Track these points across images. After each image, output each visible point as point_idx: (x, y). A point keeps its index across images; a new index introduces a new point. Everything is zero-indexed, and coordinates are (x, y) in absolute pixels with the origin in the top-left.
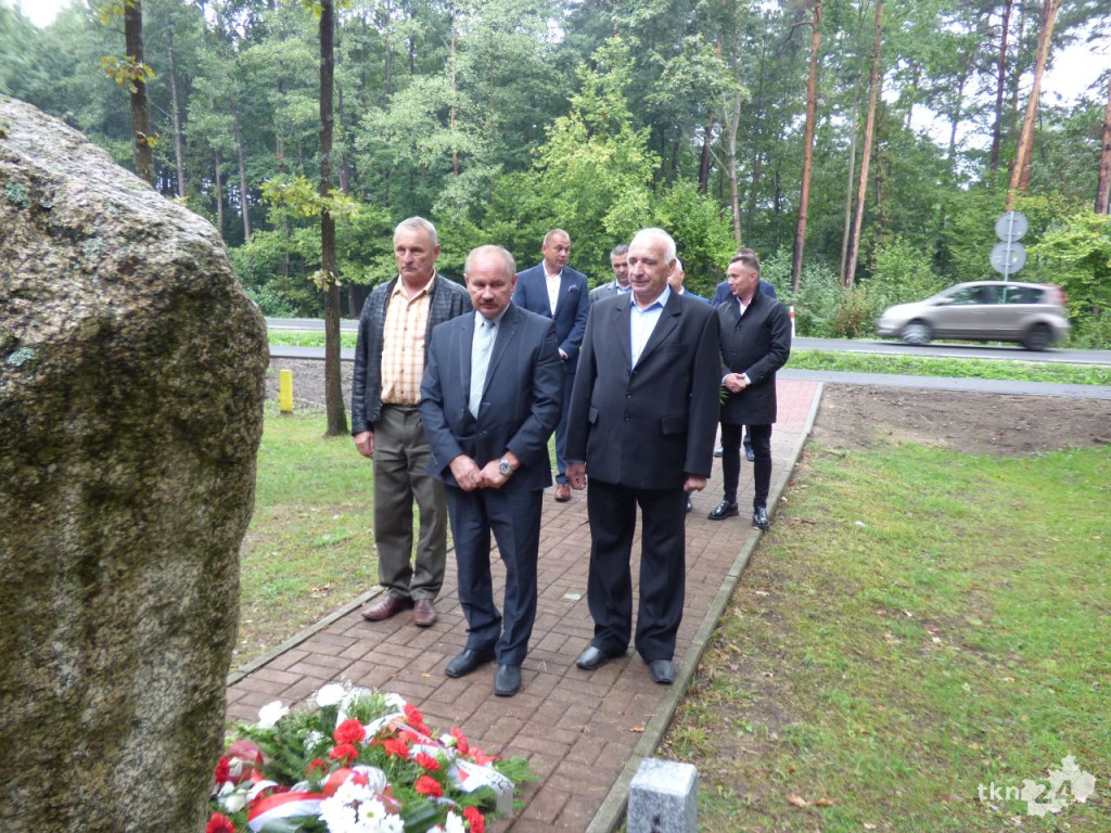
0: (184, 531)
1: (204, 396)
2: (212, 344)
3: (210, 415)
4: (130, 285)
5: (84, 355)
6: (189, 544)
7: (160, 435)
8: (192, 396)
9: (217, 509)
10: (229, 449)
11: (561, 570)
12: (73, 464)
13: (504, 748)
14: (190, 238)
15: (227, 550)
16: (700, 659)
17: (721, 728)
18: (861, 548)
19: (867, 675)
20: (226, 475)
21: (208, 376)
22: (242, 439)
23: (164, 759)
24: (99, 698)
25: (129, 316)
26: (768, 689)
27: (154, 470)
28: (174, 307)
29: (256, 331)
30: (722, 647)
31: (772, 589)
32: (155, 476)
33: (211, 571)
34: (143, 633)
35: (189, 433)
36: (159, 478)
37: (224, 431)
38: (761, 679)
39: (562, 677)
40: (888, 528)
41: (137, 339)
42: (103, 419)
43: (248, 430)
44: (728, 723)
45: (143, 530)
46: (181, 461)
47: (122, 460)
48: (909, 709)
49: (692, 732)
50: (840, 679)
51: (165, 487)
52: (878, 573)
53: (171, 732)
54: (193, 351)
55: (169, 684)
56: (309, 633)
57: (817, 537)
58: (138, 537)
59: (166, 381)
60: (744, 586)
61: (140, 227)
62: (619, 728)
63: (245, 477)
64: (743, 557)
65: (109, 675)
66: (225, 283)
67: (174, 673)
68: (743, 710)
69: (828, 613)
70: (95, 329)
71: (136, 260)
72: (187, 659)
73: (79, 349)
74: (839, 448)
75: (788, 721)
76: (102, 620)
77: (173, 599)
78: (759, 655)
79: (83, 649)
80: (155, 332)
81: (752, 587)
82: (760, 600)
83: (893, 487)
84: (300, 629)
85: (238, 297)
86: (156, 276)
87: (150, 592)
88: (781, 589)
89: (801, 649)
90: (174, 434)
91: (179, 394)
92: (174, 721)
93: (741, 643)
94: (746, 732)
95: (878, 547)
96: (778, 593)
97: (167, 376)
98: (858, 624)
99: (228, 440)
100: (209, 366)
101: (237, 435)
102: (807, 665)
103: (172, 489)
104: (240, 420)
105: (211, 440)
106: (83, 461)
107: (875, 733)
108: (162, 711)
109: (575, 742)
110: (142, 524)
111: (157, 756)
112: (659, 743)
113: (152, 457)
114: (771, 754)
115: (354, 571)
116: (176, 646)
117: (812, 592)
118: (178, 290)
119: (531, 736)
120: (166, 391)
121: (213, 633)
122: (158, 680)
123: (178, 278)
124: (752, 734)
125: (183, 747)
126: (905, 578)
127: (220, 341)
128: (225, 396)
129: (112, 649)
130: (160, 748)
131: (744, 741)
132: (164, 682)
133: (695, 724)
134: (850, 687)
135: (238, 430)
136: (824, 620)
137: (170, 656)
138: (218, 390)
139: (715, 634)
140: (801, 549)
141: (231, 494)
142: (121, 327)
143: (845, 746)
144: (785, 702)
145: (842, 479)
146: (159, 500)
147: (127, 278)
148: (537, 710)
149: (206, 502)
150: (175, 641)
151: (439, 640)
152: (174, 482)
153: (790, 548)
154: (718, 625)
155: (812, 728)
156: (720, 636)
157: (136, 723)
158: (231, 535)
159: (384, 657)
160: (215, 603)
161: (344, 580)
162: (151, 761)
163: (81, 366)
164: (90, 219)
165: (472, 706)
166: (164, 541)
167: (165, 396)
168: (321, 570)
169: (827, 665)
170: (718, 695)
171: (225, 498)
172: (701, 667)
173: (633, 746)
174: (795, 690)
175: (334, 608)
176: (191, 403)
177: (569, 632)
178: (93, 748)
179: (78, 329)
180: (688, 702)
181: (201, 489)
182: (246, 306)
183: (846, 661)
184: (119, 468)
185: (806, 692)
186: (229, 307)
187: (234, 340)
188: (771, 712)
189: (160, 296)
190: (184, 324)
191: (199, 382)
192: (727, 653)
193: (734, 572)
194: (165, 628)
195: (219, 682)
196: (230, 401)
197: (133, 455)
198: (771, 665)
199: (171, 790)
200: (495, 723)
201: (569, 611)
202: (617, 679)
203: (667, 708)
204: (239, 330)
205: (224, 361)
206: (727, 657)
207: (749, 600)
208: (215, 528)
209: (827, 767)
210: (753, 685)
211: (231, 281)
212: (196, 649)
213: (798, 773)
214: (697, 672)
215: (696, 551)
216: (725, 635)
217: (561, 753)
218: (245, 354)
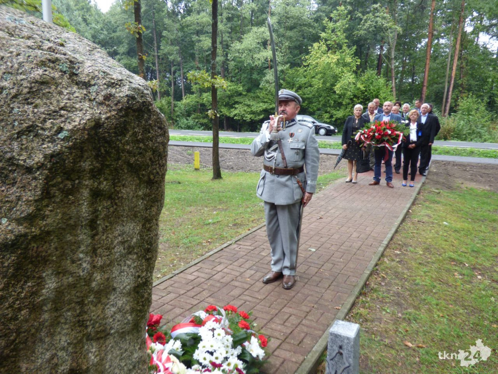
0: (133, 210)
1: (140, 153)
2: (143, 131)
3: (143, 161)
4: (108, 106)
5: (88, 134)
6: (135, 216)
7: (121, 169)
8: (135, 153)
9: (147, 202)
10: (152, 177)
11: (307, 238)
12: (85, 180)
13: (279, 312)
14: (134, 86)
15: (152, 220)
16: (368, 279)
17: (375, 310)
18: (445, 234)
19: (445, 291)
20: (151, 188)
21: (141, 145)
22: (158, 173)
23: (126, 305)
24: (99, 278)
25: (107, 118)
26: (398, 294)
27: (120, 184)
28: (126, 115)
29: (163, 126)
30: (378, 275)
31: (402, 250)
32: (120, 187)
33: (145, 228)
34: (117, 252)
35: (135, 169)
36: (122, 188)
37: (149, 169)
38: (395, 289)
39: (306, 283)
40: (459, 226)
41: (110, 128)
42: (97, 162)
43: (160, 169)
44: (379, 308)
45: (116, 209)
46: (131, 181)
47: (106, 179)
48: (464, 307)
49: (362, 311)
50: (432, 292)
51: (124, 192)
52: (453, 245)
53: (129, 294)
54: (135, 134)
55: (128, 274)
56: (201, 259)
57: (425, 229)
58: (114, 212)
59: (123, 146)
60: (390, 249)
61: (113, 81)
62: (330, 307)
63: (159, 189)
64: (390, 236)
65: (102, 269)
66: (149, 106)
67: (130, 270)
68: (386, 303)
69: (428, 263)
70: (93, 123)
71: (111, 95)
72: (135, 264)
73: (86, 132)
74: (437, 189)
75: (406, 309)
76: (99, 246)
77: (129, 239)
78: (394, 279)
79: (91, 257)
80: (118, 126)
81: (393, 249)
82: (397, 255)
83: (462, 207)
84: (198, 258)
85: (154, 111)
86: (119, 102)
87: (119, 235)
88: (407, 251)
89: (415, 278)
90: (127, 169)
91: (129, 152)
92: (130, 290)
93: (387, 274)
94: (387, 312)
95: (453, 234)
96: (405, 252)
97: (124, 145)
98: (442, 268)
99: (151, 173)
100: (142, 141)
101: (155, 171)
102: (417, 285)
103: (127, 192)
104: (156, 165)
105: (144, 172)
106: (90, 179)
107: (447, 317)
108: (125, 285)
109: (310, 311)
110: (115, 207)
111: (123, 303)
112: (347, 314)
113: (119, 179)
114: (398, 323)
115: (221, 235)
116: (131, 259)
117: (421, 253)
118: (128, 108)
119: (291, 308)
120: (123, 151)
121: (146, 254)
122: (123, 272)
123: (128, 103)
124: (389, 313)
125: (134, 300)
126: (466, 248)
127: (146, 130)
128: (149, 154)
129: (104, 258)
130: (124, 300)
131: (386, 316)
132: (126, 273)
133: (364, 307)
134: (436, 296)
135: (156, 169)
136: (426, 265)
137: (128, 262)
138: (146, 151)
139: (375, 269)
140: (417, 233)
141: (153, 196)
142: (104, 123)
143: (433, 322)
144: (405, 300)
145: (438, 203)
146: (122, 197)
147: (107, 103)
148: (294, 297)
149: (142, 199)
150: (130, 256)
152: (128, 190)
153: (412, 233)
154: (376, 265)
155: (418, 313)
156: (377, 270)
157: (114, 289)
158: (154, 213)
159: (231, 271)
160: (147, 241)
161: (216, 238)
162: (120, 305)
163: (87, 139)
164: (93, 78)
165: (267, 293)
166: (125, 214)
167: (123, 153)
168: (207, 234)
169: (426, 285)
170: (375, 295)
171: (151, 197)
172: (368, 283)
173: (335, 315)
174: (411, 295)
175: (212, 250)
176: (135, 157)
177: (310, 264)
178: (96, 298)
179: (86, 124)
180: (361, 297)
181: (140, 193)
182: (158, 115)
183: (435, 284)
184: (105, 183)
185: (416, 297)
186: (150, 116)
187: (153, 130)
188: (399, 304)
189: (120, 110)
190: (131, 123)
192: (380, 277)
193: (385, 242)
194: (126, 251)
195: (149, 275)
196: (152, 156)
197: (110, 177)
198: (400, 284)
199: (129, 318)
200: (276, 301)
201: (311, 255)
202: (330, 286)
203: (351, 300)
204: (155, 126)
205: (148, 139)
206: (380, 279)
207: (392, 255)
208: (147, 210)
209: (424, 330)
210: (391, 292)
211: (152, 105)
212: (139, 260)
213: (410, 332)
214: (366, 285)
215: (368, 232)
216: (379, 269)
217: (303, 316)
218: (158, 136)
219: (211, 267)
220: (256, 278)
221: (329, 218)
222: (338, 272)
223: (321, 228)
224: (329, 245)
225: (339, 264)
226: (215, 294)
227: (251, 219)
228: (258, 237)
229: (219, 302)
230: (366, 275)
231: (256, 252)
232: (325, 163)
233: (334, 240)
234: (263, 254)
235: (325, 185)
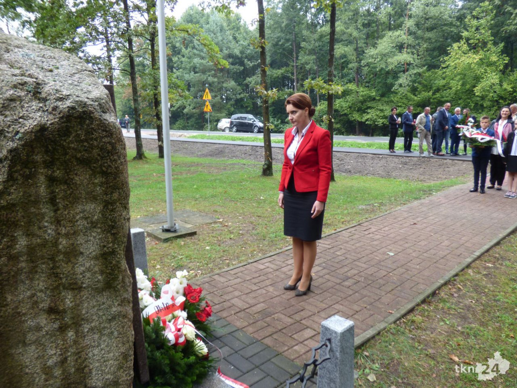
1: (86, 150)
2: (86, 134)
3: (90, 157)
4: (55, 115)
5: (35, 136)
6: (95, 199)
7: (70, 162)
8: (80, 150)
9: (106, 189)
10: (104, 169)
11: (390, 242)
12: (41, 169)
15: (115, 203)
16: (439, 288)
17: (434, 320)
20: (107, 178)
22: (110, 166)
23: (94, 267)
24: (64, 242)
25: (51, 124)
26: (468, 308)
27: (72, 173)
28: (68, 121)
29: (107, 129)
30: (454, 285)
31: (496, 264)
32: (73, 175)
33: (107, 209)
34: (80, 225)
35: (85, 162)
36: (75, 176)
37: (100, 162)
38: (467, 302)
39: (368, 285)
41: (54, 131)
42: (48, 156)
43: (112, 163)
44: (438, 318)
45: (72, 192)
46: (84, 171)
47: (58, 169)
49: (418, 318)
51: (77, 179)
53: (96, 258)
54: (78, 136)
55: (93, 243)
58: (71, 194)
60: (481, 260)
61: (61, 96)
62: (383, 310)
64: (486, 247)
65: (67, 235)
66: (90, 114)
67: (95, 240)
68: (451, 314)
70: (39, 128)
71: (57, 107)
72: (100, 236)
73: (33, 134)
75: (471, 323)
76: (61, 218)
77: (90, 216)
78: (471, 292)
79: (56, 226)
80: (61, 129)
81: (485, 261)
82: (487, 268)
84: (276, 251)
85: (96, 118)
86: (61, 112)
87: (81, 212)
88: (501, 265)
89: (497, 293)
90: (77, 162)
91: (73, 149)
92: (96, 255)
93: (465, 286)
94: (446, 324)
96: (498, 266)
97: (69, 143)
99: (103, 165)
100: (86, 140)
102: (497, 301)
104: (107, 159)
105: (95, 165)
106: (44, 168)
108: (91, 251)
109: (360, 311)
110: (71, 190)
111: (91, 264)
112: (399, 319)
113: (70, 169)
114: (453, 336)
118: (69, 116)
119: (342, 305)
120: (69, 148)
121: (111, 230)
122: (89, 241)
123: (68, 112)
124: (448, 325)
125: (102, 265)
127: (89, 132)
128: (96, 151)
129: (67, 228)
130: (92, 263)
131: (442, 327)
133: (421, 315)
135: (107, 163)
137: (94, 234)
138: (92, 149)
139: (452, 279)
142: (48, 128)
143: (497, 340)
144: (474, 315)
146: (76, 183)
147: (54, 112)
149: (100, 186)
150: (95, 230)
151: (324, 263)
152: (82, 178)
154: (457, 275)
156: (455, 280)
157: (82, 253)
160: (111, 220)
162: (88, 266)
163: (35, 139)
164: (49, 95)
166: (83, 196)
167: (69, 150)
169: (508, 303)
170: (441, 305)
171: (109, 185)
172: (437, 292)
173: (385, 318)
174: (483, 311)
176: (80, 152)
177: (381, 267)
178: (66, 258)
179: (33, 128)
180: (423, 305)
181: (96, 181)
184: (58, 172)
185: (489, 313)
186: (93, 121)
187: (96, 132)
188: (464, 318)
189: (62, 118)
190: (74, 127)
191: (82, 146)
192: (455, 288)
193: (477, 253)
194: (90, 225)
196: (100, 153)
197: (62, 168)
198: (475, 297)
199: (100, 277)
200: (330, 297)
201: (386, 259)
202: (392, 290)
203: (409, 306)
204: (99, 129)
205: (92, 139)
206: (454, 290)
207: (480, 267)
208: (107, 195)
209: (480, 348)
210: (462, 304)
211: (93, 113)
212: (103, 234)
213: (461, 347)
214: (434, 294)
215: (462, 242)
216: (458, 280)
217: (351, 314)
218: (103, 137)
219: (283, 260)
220: (321, 274)
221: (425, 225)
222: (408, 278)
223: (410, 234)
224: (411, 251)
225: (413, 270)
226: (276, 284)
227: (342, 220)
228: (340, 237)
229: (276, 291)
230: (438, 284)
231: (332, 251)
232: (449, 169)
233: (419, 247)
234: (338, 253)
235: (437, 191)
